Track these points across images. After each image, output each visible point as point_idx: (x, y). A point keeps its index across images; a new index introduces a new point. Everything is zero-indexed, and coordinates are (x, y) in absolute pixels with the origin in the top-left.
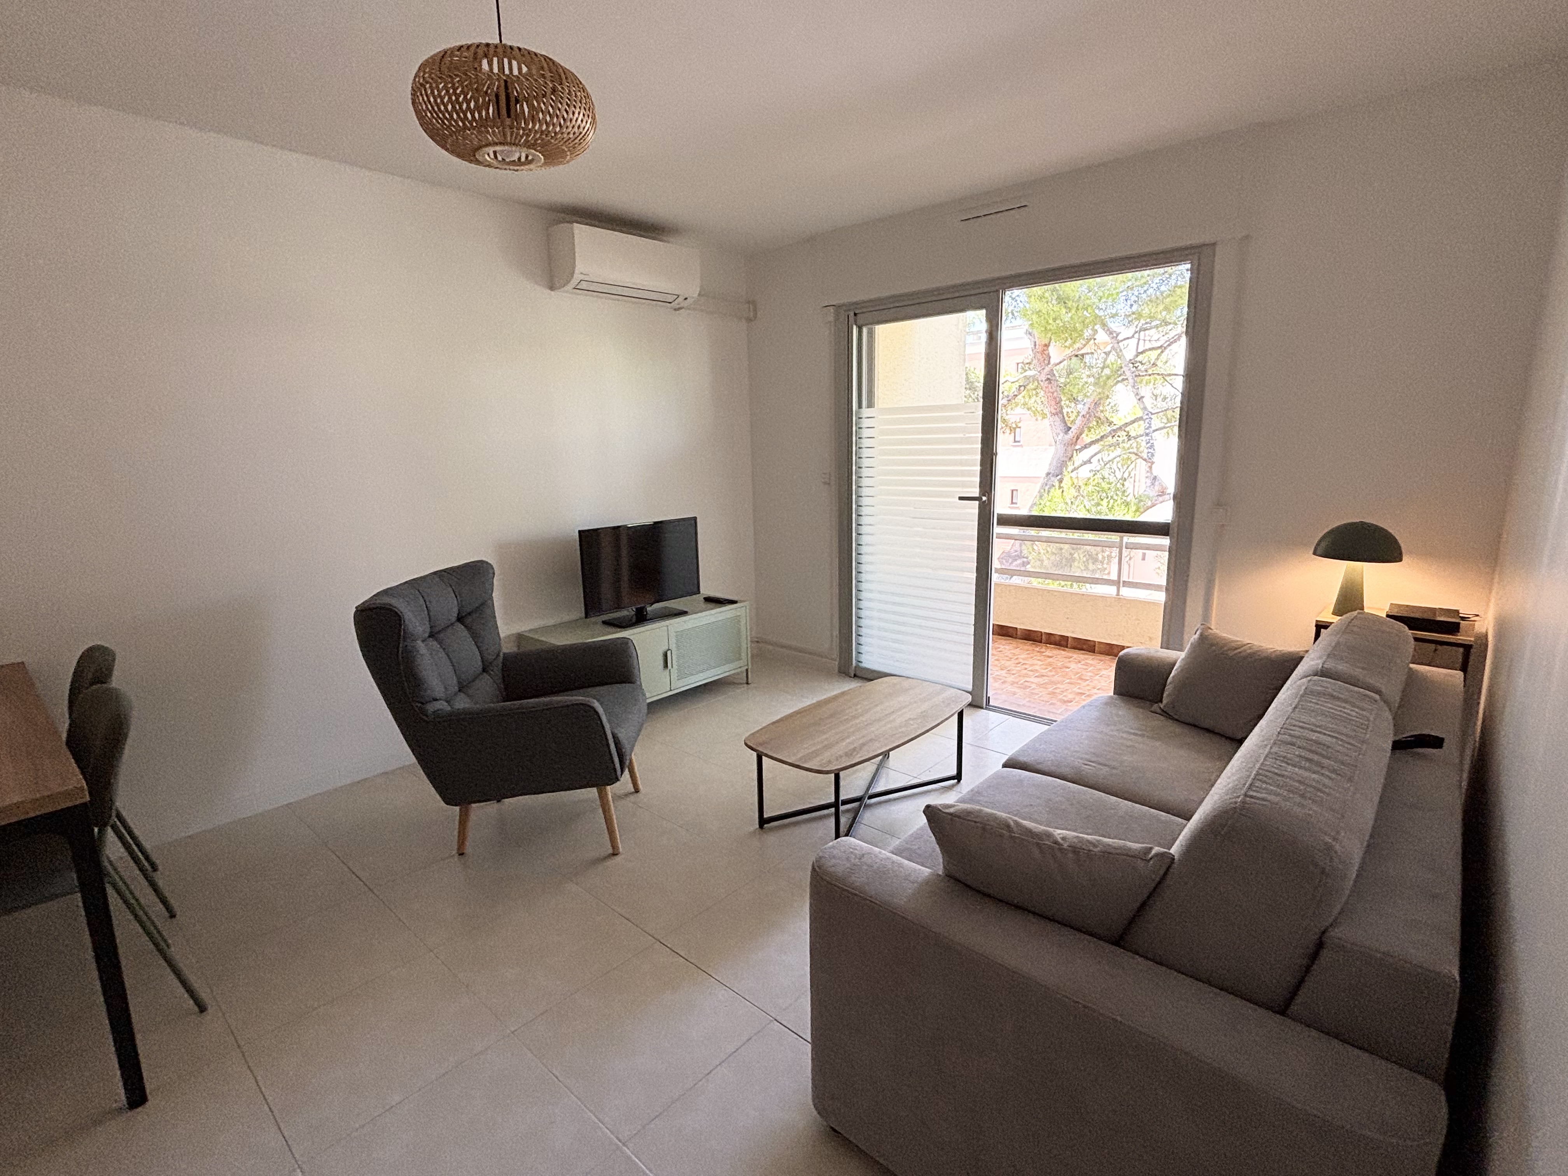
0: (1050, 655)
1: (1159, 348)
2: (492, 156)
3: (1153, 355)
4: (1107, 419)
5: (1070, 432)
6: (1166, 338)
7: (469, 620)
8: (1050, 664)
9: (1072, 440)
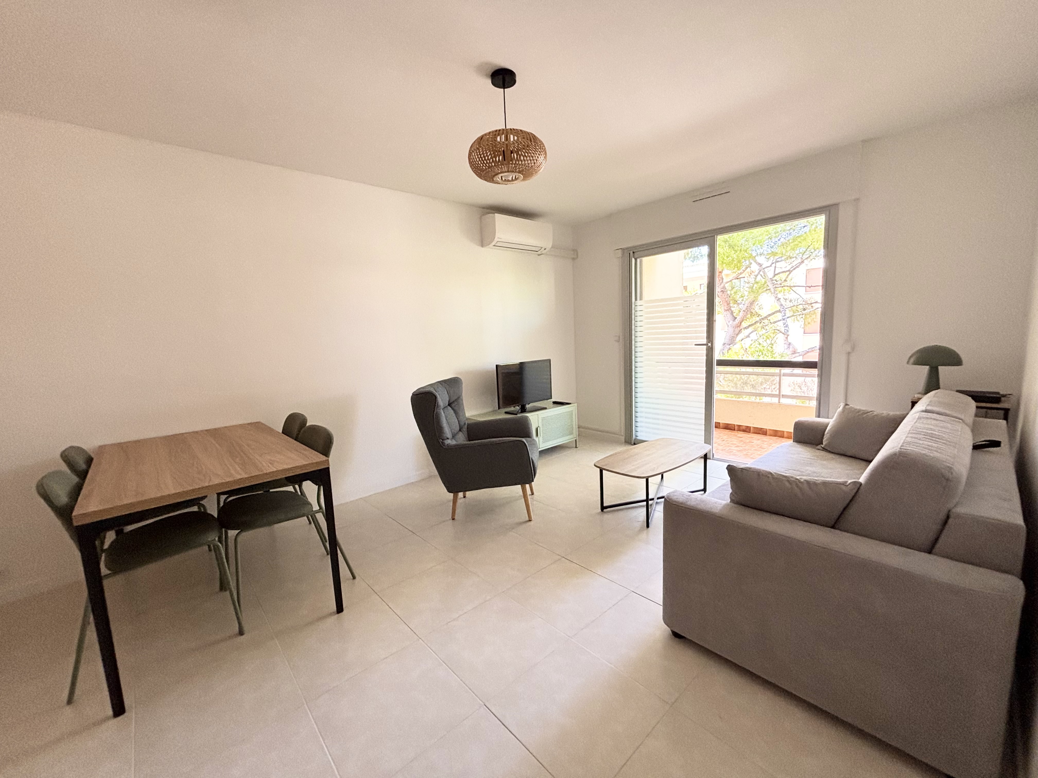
0: (741, 436)
1: (787, 271)
2: (500, 178)
3: (783, 276)
4: (757, 313)
5: (736, 320)
6: (791, 266)
7: (453, 405)
8: (742, 441)
9: (737, 324)
